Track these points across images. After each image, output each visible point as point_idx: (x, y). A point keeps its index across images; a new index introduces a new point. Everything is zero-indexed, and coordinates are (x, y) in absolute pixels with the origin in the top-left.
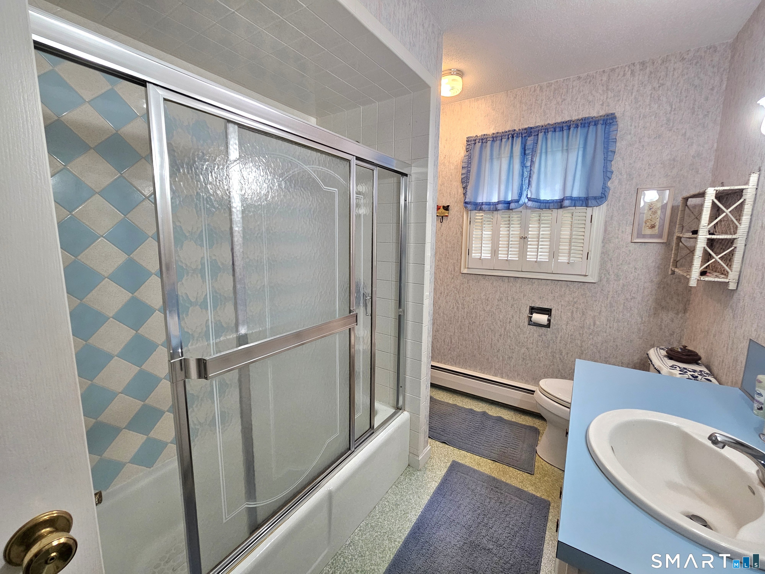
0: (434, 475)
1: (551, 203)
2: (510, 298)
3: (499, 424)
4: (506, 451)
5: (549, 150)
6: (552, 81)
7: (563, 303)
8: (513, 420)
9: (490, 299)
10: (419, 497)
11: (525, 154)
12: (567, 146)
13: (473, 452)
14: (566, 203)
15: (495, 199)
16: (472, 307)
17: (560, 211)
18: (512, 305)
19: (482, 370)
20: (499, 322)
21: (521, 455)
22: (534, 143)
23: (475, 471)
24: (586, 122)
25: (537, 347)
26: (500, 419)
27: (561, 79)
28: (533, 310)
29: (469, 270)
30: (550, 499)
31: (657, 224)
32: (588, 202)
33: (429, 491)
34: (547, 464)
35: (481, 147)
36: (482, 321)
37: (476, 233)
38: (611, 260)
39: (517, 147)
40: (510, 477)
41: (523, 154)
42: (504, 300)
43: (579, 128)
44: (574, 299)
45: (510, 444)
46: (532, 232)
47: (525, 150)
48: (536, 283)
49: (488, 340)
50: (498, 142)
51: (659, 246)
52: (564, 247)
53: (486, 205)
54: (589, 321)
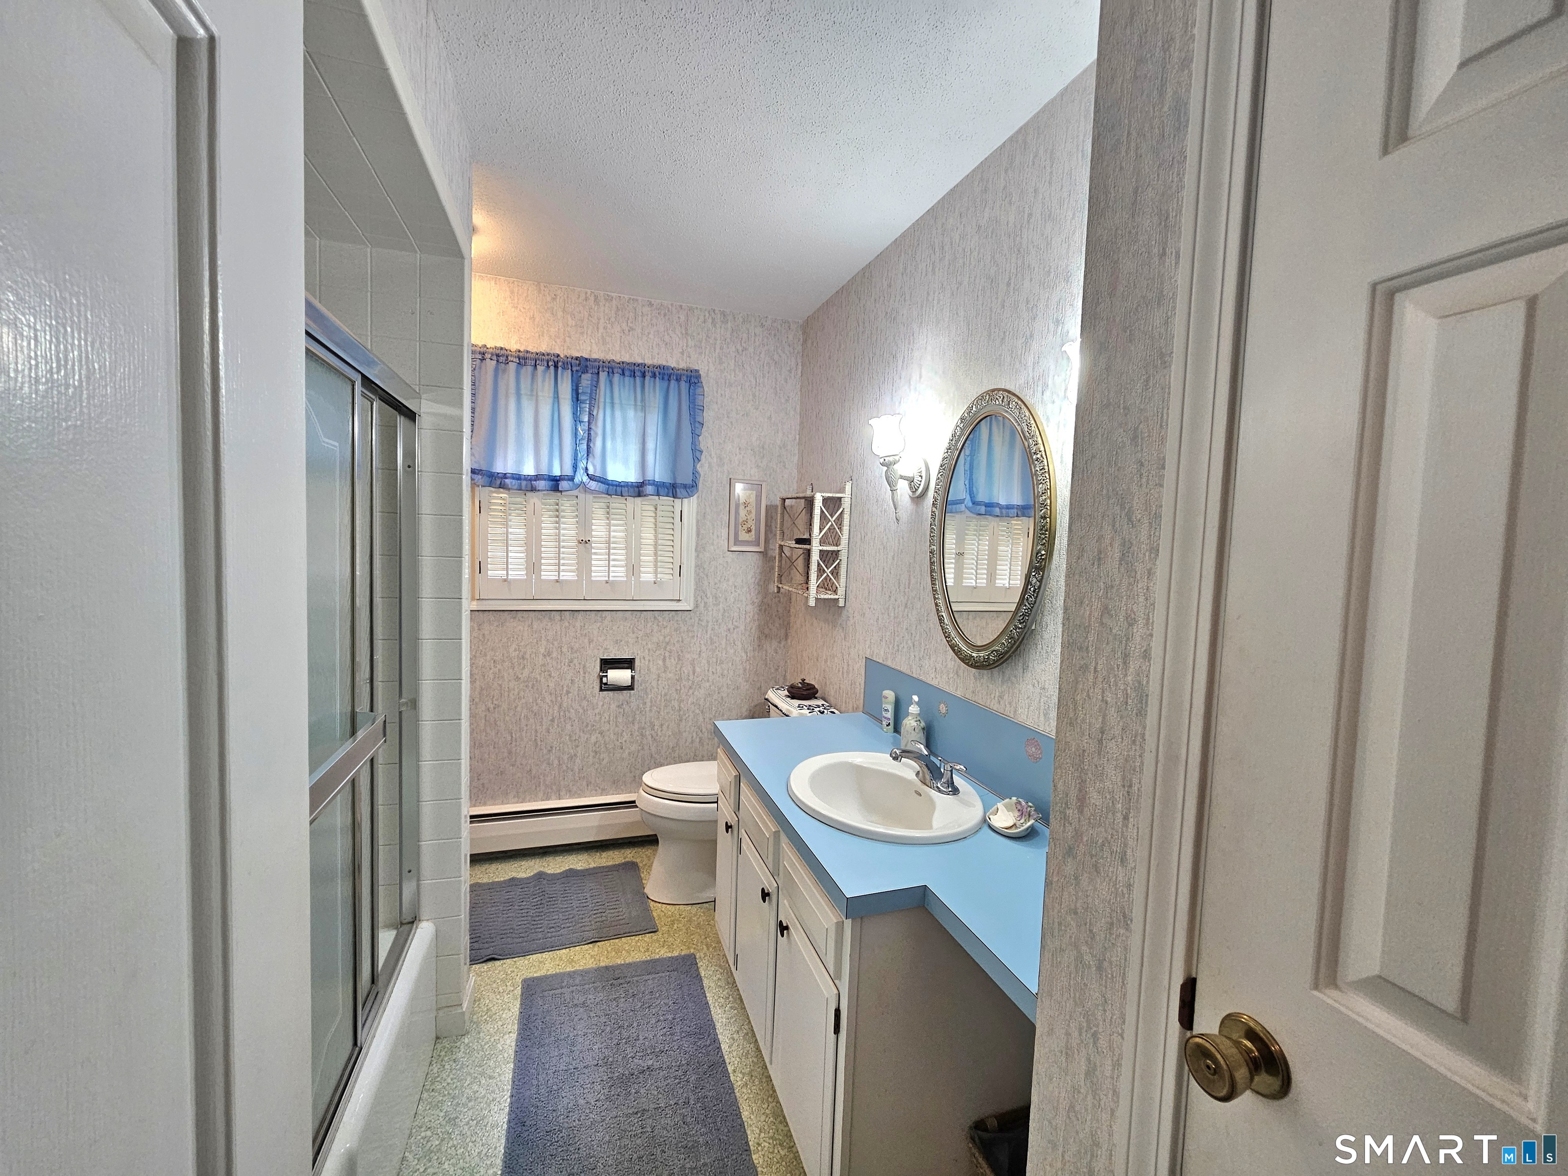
0: (500, 1023)
1: (624, 486)
2: (565, 649)
3: (572, 882)
4: (604, 918)
5: (617, 401)
6: (613, 294)
7: (650, 646)
8: (592, 866)
9: (527, 656)
10: (491, 1077)
11: (578, 400)
12: (643, 400)
13: (552, 948)
14: (649, 489)
15: (529, 469)
16: (492, 676)
17: (638, 500)
18: (571, 661)
19: (518, 797)
20: (547, 695)
21: (630, 912)
22: (591, 385)
23: (571, 975)
24: (666, 372)
25: (617, 726)
26: (571, 874)
27: (626, 296)
28: (608, 664)
29: (480, 602)
30: (692, 951)
31: (753, 528)
32: (676, 492)
33: (506, 1055)
34: (668, 906)
35: (496, 370)
36: (515, 700)
37: (495, 531)
38: (707, 576)
39: (564, 385)
40: (628, 952)
41: (575, 400)
42: (554, 655)
43: (657, 378)
44: (665, 637)
45: (606, 905)
46: (598, 530)
47: (577, 394)
48: (609, 618)
49: (529, 734)
50: (530, 369)
51: (756, 556)
52: (647, 559)
53: (513, 478)
54: (687, 669)
